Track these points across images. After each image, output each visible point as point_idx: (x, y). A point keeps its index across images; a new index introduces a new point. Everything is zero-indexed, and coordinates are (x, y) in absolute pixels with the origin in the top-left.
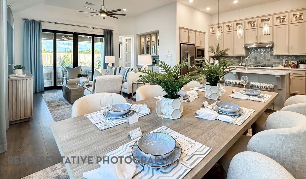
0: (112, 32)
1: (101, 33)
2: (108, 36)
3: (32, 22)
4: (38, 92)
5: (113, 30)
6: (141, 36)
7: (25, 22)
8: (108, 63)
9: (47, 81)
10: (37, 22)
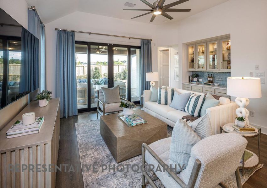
0: (150, 43)
1: (138, 43)
2: (146, 48)
3: (65, 32)
4: (71, 116)
5: (151, 40)
6: (188, 45)
7: (58, 32)
8: (150, 82)
9: (80, 99)
10: (70, 32)
